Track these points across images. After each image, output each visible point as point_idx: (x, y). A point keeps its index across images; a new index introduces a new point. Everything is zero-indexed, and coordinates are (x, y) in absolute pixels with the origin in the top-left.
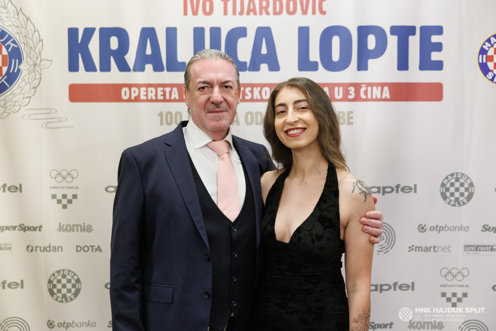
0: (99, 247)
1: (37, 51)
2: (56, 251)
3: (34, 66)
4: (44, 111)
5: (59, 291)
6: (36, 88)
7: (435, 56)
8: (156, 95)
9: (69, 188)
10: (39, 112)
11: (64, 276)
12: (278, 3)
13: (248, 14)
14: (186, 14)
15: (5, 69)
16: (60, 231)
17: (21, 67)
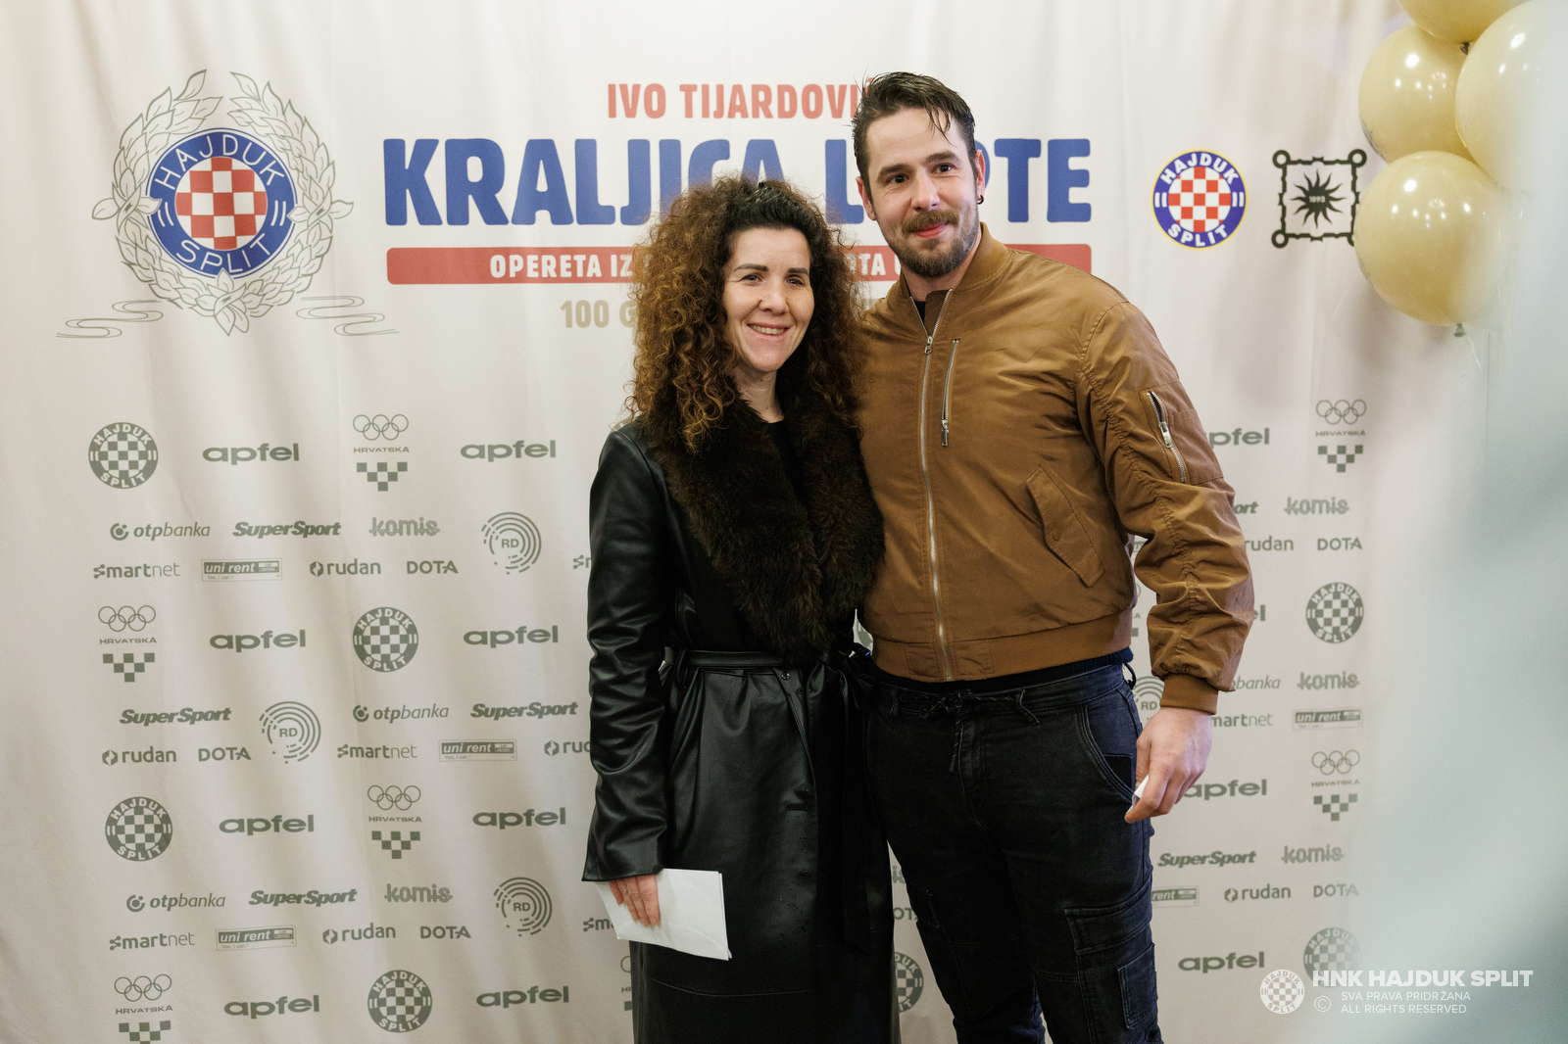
0: (451, 563)
1: (324, 184)
2: (367, 573)
3: (318, 213)
4: (338, 302)
5: (376, 649)
6: (322, 256)
7: (1076, 195)
8: (558, 270)
9: (391, 450)
10: (329, 303)
11: (384, 621)
12: (787, 95)
13: (731, 115)
14: (612, 113)
15: (260, 220)
16: (375, 535)
17: (292, 216)
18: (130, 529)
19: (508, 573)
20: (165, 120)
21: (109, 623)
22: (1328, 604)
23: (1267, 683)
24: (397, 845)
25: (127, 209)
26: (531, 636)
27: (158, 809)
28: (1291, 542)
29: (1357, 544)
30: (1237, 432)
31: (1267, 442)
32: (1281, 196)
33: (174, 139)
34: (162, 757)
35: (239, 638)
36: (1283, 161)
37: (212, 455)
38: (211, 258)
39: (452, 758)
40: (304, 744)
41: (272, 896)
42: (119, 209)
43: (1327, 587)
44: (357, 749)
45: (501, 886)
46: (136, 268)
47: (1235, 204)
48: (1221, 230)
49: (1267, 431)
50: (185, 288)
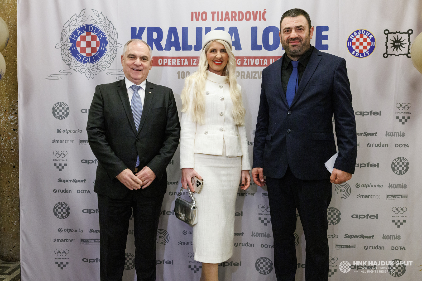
1: (115, 39)
3: (113, 47)
4: (117, 71)
6: (114, 58)
7: (324, 42)
8: (176, 63)
12: (241, 14)
13: (225, 20)
14: (192, 20)
15: (98, 49)
17: (106, 47)
18: (62, 131)
20: (75, 22)
21: (56, 155)
22: (398, 163)
23: (379, 186)
25: (64, 46)
27: (67, 205)
28: (387, 145)
29: (408, 146)
30: (371, 112)
31: (380, 115)
32: (386, 43)
33: (77, 27)
34: (68, 191)
35: (88, 161)
36: (387, 33)
37: (83, 111)
38: (85, 59)
41: (95, 230)
42: (62, 46)
43: (398, 158)
46: (66, 61)
47: (372, 45)
48: (368, 53)
49: (380, 112)
50: (78, 66)
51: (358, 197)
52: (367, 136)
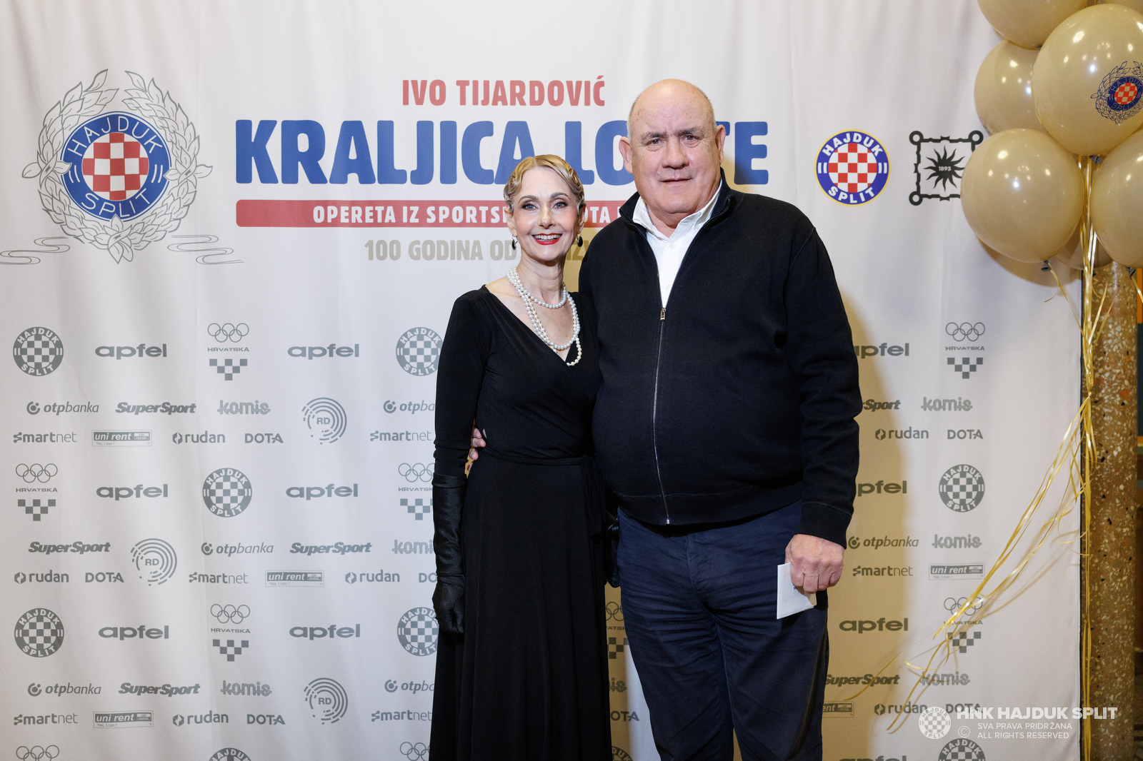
0: (278, 435)
1: (191, 153)
2: (215, 442)
3: (186, 174)
4: (200, 240)
5: (219, 500)
6: (188, 205)
7: (757, 164)
9: (236, 349)
10: (193, 240)
11: (227, 478)
12: (537, 88)
13: (495, 103)
14: (406, 102)
15: (143, 179)
16: (221, 413)
17: (167, 176)
18: (41, 407)
19: (321, 443)
20: (77, 105)
21: (23, 476)
22: (956, 482)
23: (909, 543)
24: (231, 650)
25: (47, 171)
26: (337, 492)
27: (54, 617)
28: (927, 432)
29: (979, 434)
30: (883, 346)
31: (907, 354)
32: (916, 165)
33: (83, 120)
34: (58, 578)
35: (118, 490)
36: (918, 139)
37: (102, 351)
38: (107, 207)
39: (275, 584)
40: (164, 571)
41: (137, 687)
42: (42, 170)
43: (956, 468)
44: (203, 576)
45: (310, 684)
46: (52, 213)
47: (880, 172)
48: (869, 191)
49: (907, 345)
50: (87, 228)
51: (856, 572)
52: (874, 410)
